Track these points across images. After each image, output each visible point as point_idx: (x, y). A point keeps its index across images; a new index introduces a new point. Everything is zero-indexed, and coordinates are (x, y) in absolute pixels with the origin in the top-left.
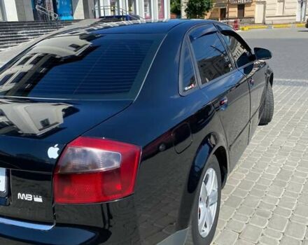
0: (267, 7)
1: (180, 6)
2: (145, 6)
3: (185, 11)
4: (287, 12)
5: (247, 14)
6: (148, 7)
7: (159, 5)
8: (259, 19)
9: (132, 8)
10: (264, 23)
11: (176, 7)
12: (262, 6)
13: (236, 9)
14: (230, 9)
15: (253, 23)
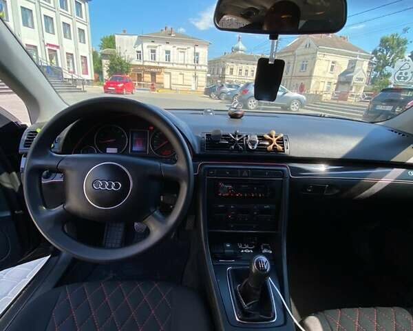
0: (172, 77)
1: (101, 67)
2: (68, 62)
3: (107, 71)
4: (186, 83)
5: (158, 80)
6: (71, 64)
7: (82, 63)
8: (167, 85)
9: (54, 61)
10: (171, 89)
11: (98, 68)
12: (169, 76)
13: (150, 76)
14: (145, 75)
15: (163, 88)
